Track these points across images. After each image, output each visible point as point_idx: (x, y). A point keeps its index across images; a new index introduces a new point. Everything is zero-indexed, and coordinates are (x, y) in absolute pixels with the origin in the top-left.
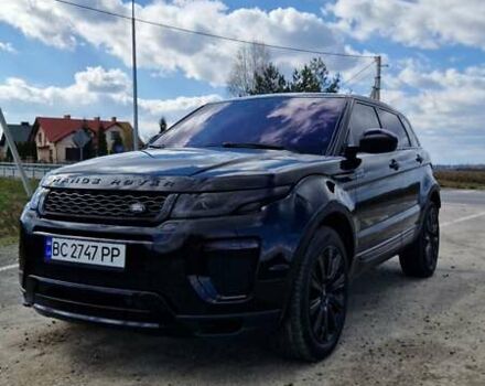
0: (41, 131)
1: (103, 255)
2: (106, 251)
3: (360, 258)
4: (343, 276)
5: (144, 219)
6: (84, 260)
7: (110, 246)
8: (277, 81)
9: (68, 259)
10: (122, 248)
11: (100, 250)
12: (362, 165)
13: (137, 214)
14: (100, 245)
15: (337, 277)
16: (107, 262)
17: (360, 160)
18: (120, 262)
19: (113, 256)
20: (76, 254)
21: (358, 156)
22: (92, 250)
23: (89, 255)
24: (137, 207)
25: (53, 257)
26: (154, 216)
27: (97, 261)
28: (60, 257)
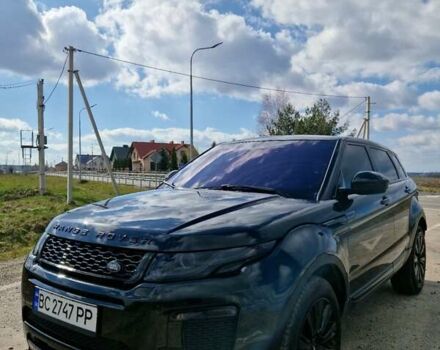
0: (135, 151)
1: (78, 315)
2: (80, 313)
3: (353, 299)
4: (334, 324)
5: (119, 280)
6: (62, 317)
7: (85, 307)
8: (293, 116)
9: (50, 313)
10: (95, 311)
11: (75, 309)
12: (353, 205)
13: (113, 274)
14: (76, 305)
15: (328, 327)
16: (80, 323)
17: (352, 201)
18: (91, 326)
19: (86, 318)
20: (56, 310)
21: (350, 197)
22: (69, 308)
23: (66, 313)
24: (113, 266)
25: (40, 310)
26: (128, 277)
27: (72, 321)
28: (43, 311)
